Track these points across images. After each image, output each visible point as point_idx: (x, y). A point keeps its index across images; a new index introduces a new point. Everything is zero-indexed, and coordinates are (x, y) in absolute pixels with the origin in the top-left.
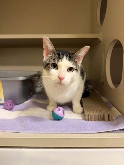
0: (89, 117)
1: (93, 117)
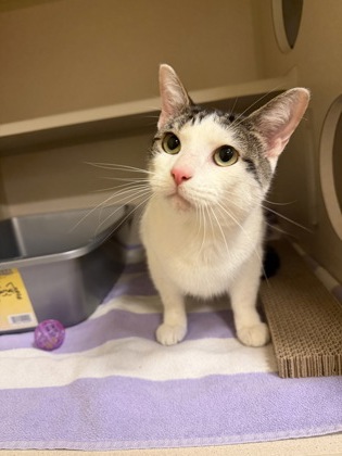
0: (292, 368)
1: (304, 367)
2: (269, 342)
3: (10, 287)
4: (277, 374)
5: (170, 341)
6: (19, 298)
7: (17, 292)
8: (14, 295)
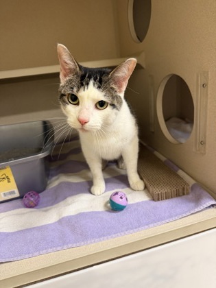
0: (160, 197)
2: (146, 187)
3: (4, 176)
4: (154, 200)
5: (99, 193)
6: (9, 182)
7: (8, 178)
8: (6, 181)
